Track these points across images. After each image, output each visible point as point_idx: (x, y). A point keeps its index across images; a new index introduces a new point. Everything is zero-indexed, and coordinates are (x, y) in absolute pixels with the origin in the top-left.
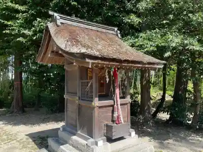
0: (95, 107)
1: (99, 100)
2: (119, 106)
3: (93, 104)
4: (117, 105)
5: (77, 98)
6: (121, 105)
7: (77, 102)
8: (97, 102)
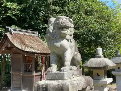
0: (34, 76)
1: (36, 72)
2: (44, 75)
3: (33, 74)
4: (43, 74)
5: (22, 72)
6: (45, 74)
7: (22, 74)
8: (35, 74)
